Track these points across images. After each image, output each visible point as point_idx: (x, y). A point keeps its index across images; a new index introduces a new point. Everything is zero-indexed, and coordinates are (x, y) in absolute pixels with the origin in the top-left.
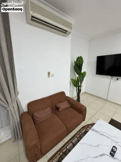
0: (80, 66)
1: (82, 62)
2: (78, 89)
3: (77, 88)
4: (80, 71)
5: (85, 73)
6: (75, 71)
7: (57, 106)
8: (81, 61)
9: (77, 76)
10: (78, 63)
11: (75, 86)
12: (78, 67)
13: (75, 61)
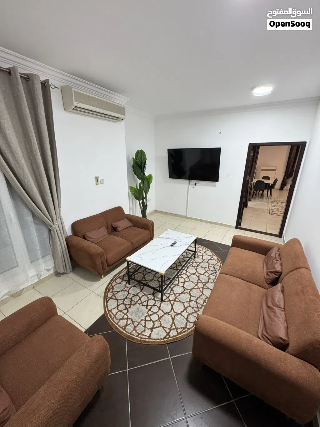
0: (143, 165)
1: (145, 159)
2: (143, 202)
3: (141, 201)
4: (142, 174)
5: (150, 176)
6: (136, 174)
7: (113, 225)
8: (142, 157)
9: (139, 181)
10: (138, 160)
11: (137, 198)
12: (139, 167)
13: (133, 158)
